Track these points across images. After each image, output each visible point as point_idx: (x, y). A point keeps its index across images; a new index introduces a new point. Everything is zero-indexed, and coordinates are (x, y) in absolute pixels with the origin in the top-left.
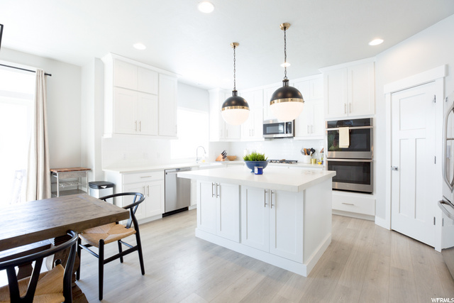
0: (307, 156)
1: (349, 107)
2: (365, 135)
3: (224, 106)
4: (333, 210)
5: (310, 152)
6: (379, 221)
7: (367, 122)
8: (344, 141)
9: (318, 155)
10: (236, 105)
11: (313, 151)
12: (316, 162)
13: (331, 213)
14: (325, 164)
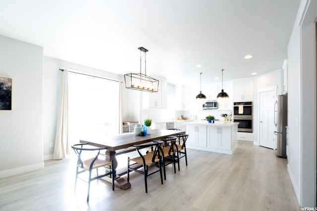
0: (223, 117)
1: (243, 97)
2: (250, 108)
3: (197, 97)
4: (238, 140)
5: (225, 115)
6: (255, 143)
7: (250, 103)
8: (241, 111)
9: (228, 117)
10: (202, 97)
11: (227, 115)
12: (228, 120)
13: (237, 142)
14: (233, 121)
